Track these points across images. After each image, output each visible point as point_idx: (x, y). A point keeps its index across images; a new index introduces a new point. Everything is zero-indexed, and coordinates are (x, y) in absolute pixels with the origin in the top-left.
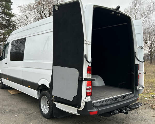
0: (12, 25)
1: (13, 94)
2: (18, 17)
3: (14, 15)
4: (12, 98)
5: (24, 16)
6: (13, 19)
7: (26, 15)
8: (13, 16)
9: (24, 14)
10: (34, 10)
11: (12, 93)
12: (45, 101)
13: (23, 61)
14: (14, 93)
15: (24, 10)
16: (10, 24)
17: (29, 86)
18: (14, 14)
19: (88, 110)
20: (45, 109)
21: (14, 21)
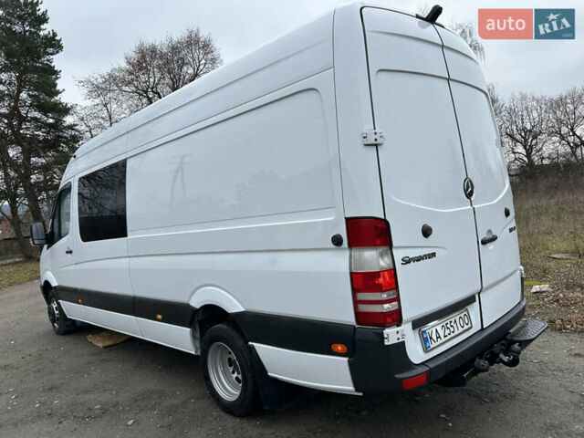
0: (65, 138)
1: (105, 347)
2: (82, 113)
3: (69, 109)
4: (104, 361)
5: (99, 108)
6: (69, 120)
7: (105, 105)
8: (66, 110)
9: (97, 101)
10: (127, 89)
11: (100, 345)
12: (222, 359)
13: (126, 236)
14: (108, 343)
15: (98, 90)
16: (62, 137)
17: (159, 317)
18: (69, 106)
19: (397, 376)
20: (227, 387)
21: (71, 127)
